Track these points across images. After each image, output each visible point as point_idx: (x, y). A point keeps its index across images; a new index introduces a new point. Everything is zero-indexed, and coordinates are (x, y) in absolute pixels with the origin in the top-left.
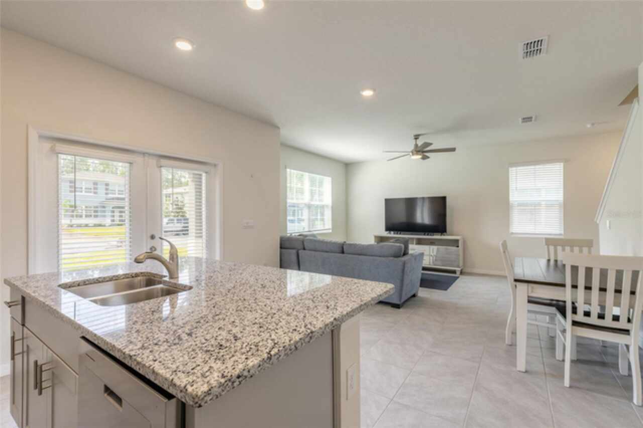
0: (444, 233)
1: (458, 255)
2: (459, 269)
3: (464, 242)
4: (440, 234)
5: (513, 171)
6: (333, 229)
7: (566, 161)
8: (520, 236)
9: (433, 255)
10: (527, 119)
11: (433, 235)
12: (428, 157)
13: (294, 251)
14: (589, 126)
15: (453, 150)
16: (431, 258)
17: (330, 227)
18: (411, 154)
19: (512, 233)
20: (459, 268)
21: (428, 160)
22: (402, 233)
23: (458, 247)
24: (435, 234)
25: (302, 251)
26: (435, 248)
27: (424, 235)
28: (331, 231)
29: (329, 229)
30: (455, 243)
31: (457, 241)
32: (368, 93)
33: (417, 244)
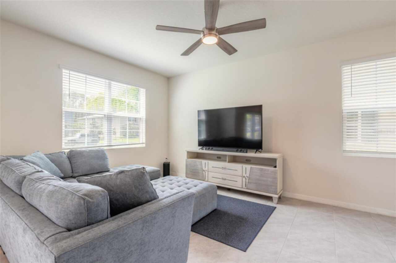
0: (260, 150)
1: (276, 178)
2: (277, 196)
3: (284, 160)
5: (346, 70)
6: (146, 143)
8: (353, 155)
9: (245, 175)
16: (244, 179)
17: (144, 141)
19: (345, 151)
20: (277, 194)
22: (214, 148)
23: (275, 167)
26: (248, 167)
28: (144, 145)
29: (143, 143)
30: (272, 163)
31: (275, 160)
33: (230, 162)
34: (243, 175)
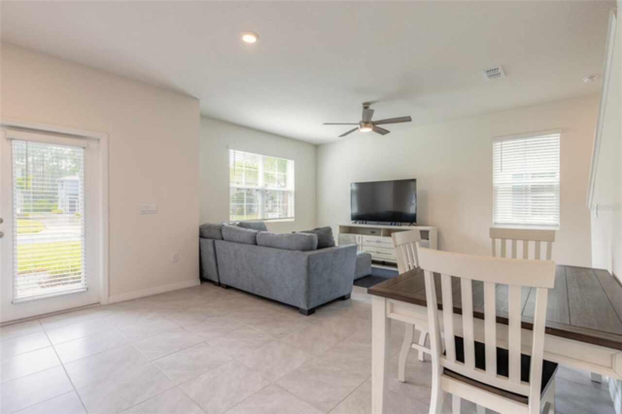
0: (414, 223)
3: (439, 234)
4: (409, 224)
5: (497, 146)
7: (563, 131)
10: (493, 73)
11: (401, 225)
12: (388, 132)
13: (210, 241)
14: (586, 80)
15: (408, 119)
17: (293, 216)
18: (359, 126)
19: (496, 223)
21: (388, 134)
22: (368, 222)
23: (428, 239)
24: (403, 223)
25: (221, 241)
27: (391, 224)
28: (293, 220)
29: (291, 218)
30: (425, 235)
31: (427, 232)
32: (249, 39)
33: (385, 235)
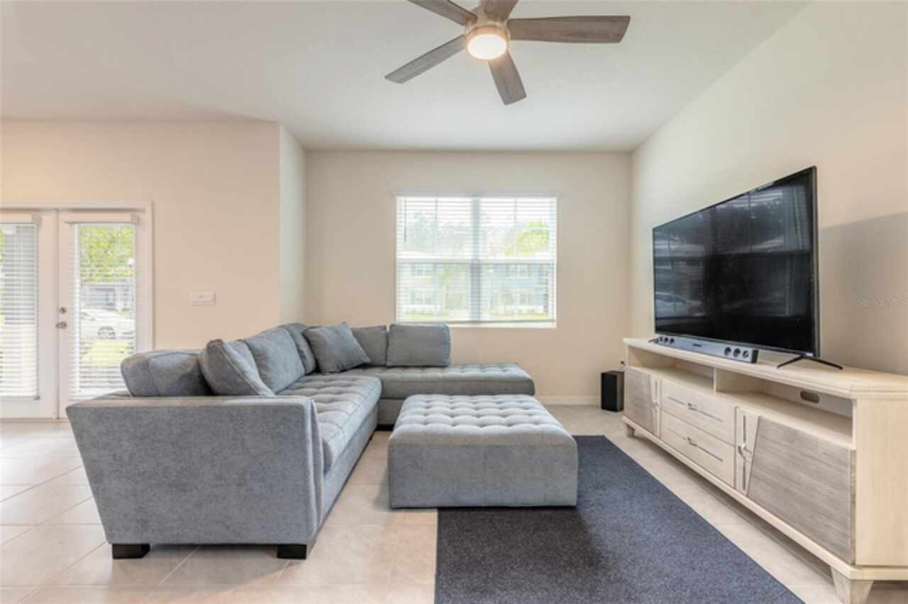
6: (559, 322)
9: (743, 445)
17: (555, 318)
29: (552, 320)
34: (738, 444)
